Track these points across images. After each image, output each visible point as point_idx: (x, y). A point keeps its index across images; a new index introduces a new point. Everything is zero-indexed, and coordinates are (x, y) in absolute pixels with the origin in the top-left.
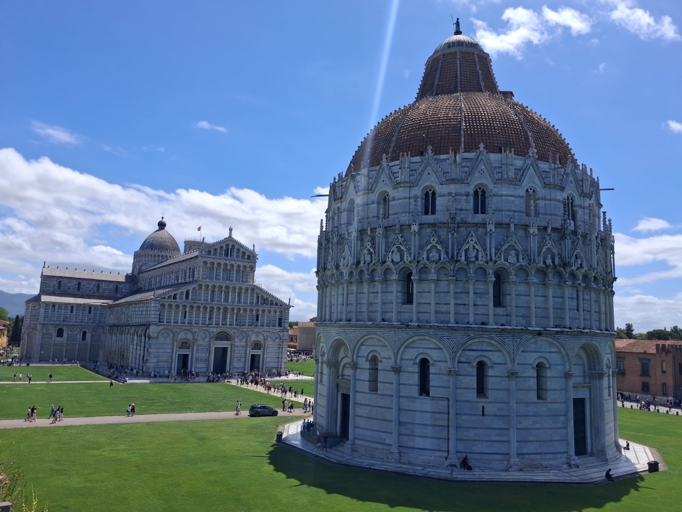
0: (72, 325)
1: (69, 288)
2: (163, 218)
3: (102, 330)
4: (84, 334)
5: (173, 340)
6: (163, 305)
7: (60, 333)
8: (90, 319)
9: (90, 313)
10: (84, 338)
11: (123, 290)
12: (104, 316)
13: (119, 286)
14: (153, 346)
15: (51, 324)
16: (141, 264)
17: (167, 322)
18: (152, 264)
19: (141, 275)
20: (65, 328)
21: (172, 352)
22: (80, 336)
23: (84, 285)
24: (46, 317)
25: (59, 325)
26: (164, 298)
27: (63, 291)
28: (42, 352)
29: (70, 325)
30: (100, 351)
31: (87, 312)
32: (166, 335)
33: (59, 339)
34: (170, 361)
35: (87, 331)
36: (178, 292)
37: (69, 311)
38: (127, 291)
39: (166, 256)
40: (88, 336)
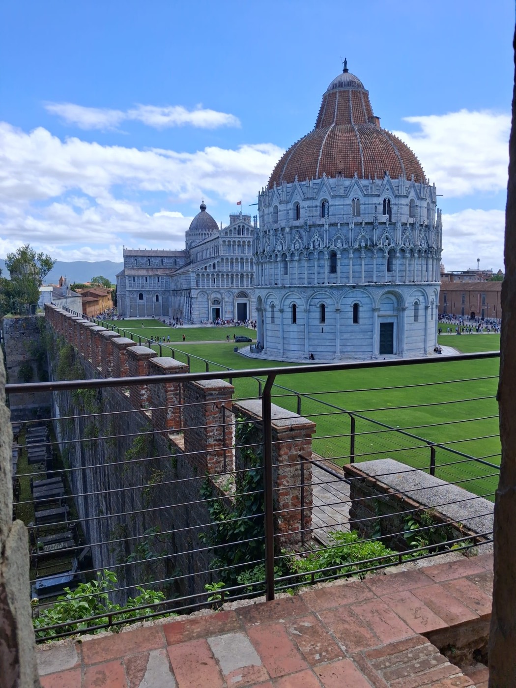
0: (148, 291)
1: (143, 264)
2: (203, 202)
3: (169, 294)
4: (157, 297)
5: (208, 299)
6: (198, 275)
7: (141, 297)
8: (159, 286)
9: (159, 281)
10: (157, 300)
11: (180, 263)
12: (169, 283)
13: (177, 260)
14: (194, 304)
15: (134, 291)
16: (191, 241)
17: (202, 287)
18: (198, 241)
19: (191, 250)
20: (143, 293)
21: (208, 307)
22: (154, 299)
23: (152, 261)
24: (130, 286)
25: (140, 291)
26: (198, 270)
27: (138, 266)
28: (132, 311)
29: (146, 291)
30: (170, 309)
31: (157, 281)
32: (202, 295)
33: (141, 301)
34: (207, 313)
35: (159, 295)
36: (208, 265)
37: (145, 280)
38: (183, 263)
39: (208, 234)
40: (160, 298)
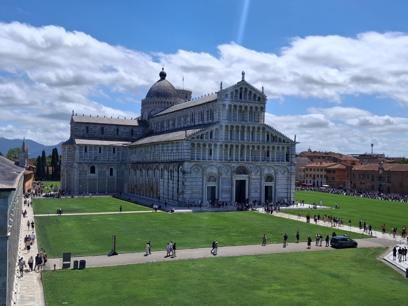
0: (102, 163)
1: (95, 132)
2: (163, 69)
3: (125, 167)
4: (111, 170)
5: (203, 174)
6: (193, 145)
7: (93, 170)
8: (115, 158)
9: (114, 152)
10: (111, 174)
11: (138, 133)
12: (126, 155)
13: (134, 130)
14: (187, 180)
15: (86, 163)
16: (150, 110)
17: (197, 159)
18: (159, 110)
19: (151, 120)
20: (96, 166)
21: (203, 185)
22: (108, 172)
23: (106, 130)
24: (81, 157)
25: (92, 163)
26: (193, 138)
27: (90, 135)
28: (81, 186)
29: (100, 163)
30: (125, 184)
31: (112, 152)
32: (196, 170)
33: (92, 175)
34: (201, 192)
35: (113, 168)
36: (204, 132)
37: (98, 152)
38: (141, 133)
39: (171, 103)
40: (115, 172)
